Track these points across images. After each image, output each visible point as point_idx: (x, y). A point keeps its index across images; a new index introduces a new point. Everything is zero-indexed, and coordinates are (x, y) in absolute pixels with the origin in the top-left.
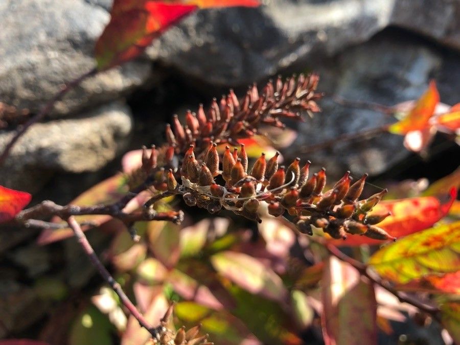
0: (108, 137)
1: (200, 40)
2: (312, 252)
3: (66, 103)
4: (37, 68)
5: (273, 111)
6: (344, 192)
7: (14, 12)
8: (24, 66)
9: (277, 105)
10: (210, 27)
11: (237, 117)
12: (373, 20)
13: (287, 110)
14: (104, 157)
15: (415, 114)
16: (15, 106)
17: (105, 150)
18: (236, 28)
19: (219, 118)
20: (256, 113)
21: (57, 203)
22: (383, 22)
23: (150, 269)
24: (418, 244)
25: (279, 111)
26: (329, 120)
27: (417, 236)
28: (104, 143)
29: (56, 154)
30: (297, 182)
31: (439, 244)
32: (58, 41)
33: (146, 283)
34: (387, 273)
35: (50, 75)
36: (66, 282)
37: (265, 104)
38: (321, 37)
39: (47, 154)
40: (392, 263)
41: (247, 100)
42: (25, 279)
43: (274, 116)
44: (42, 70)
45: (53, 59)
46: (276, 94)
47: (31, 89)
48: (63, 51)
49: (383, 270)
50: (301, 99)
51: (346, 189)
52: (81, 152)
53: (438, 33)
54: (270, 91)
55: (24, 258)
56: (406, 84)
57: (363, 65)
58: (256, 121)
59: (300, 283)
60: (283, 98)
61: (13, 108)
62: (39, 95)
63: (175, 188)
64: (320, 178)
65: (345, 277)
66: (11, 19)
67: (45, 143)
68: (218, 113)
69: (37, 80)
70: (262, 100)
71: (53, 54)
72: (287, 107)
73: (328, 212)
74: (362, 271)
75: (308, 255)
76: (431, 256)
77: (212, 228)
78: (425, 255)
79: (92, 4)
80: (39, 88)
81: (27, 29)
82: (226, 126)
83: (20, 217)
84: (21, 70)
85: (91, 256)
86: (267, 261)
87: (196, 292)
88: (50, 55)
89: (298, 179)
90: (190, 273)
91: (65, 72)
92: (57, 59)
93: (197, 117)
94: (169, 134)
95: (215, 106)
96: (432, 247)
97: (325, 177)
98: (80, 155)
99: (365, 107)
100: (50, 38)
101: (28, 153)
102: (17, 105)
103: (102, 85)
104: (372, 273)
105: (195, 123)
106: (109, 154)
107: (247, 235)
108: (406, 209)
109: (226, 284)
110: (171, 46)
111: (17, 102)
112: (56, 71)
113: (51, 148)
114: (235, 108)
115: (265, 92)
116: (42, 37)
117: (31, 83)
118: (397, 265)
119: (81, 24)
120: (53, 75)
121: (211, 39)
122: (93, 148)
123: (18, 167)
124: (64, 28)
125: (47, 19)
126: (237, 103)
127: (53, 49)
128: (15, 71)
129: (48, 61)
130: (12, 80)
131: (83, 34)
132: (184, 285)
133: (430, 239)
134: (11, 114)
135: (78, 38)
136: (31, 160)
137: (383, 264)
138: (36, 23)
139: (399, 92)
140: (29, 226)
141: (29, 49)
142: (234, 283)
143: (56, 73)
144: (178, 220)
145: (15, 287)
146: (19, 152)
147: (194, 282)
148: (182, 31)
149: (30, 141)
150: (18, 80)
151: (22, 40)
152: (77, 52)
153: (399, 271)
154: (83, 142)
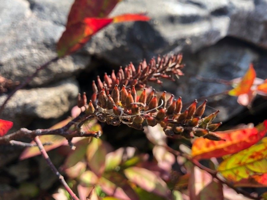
0: (65, 98)
1: (119, 44)
2: (185, 168)
3: (41, 79)
4: (26, 58)
5: (155, 74)
6: (193, 111)
7: (14, 28)
8: (18, 58)
9: (158, 71)
10: (124, 37)
11: (134, 77)
12: (218, 32)
13: (164, 74)
14: (62, 110)
15: (243, 84)
16: (12, 80)
17: (63, 106)
18: (139, 37)
19: (124, 78)
20: (146, 75)
21: (29, 129)
22: (223, 33)
23: (88, 177)
24: (246, 157)
25: (159, 74)
26: (194, 90)
27: (245, 152)
28: (62, 102)
29: (34, 108)
30: (165, 106)
31: (260, 157)
32: (38, 44)
33: (85, 185)
34: (229, 176)
35: (33, 63)
36: (38, 186)
37: (151, 70)
38: (188, 42)
39: (29, 107)
40: (232, 170)
41: (140, 67)
42: (14, 184)
43: (156, 77)
44: (28, 59)
45: (35, 54)
46: (157, 65)
47: (22, 71)
48: (40, 49)
49: (226, 174)
50: (172, 68)
51: (194, 109)
52: (48, 107)
53: (256, 40)
54: (154, 63)
55: (14, 171)
56: (239, 69)
57: (213, 58)
58: (145, 79)
59: (178, 186)
60: (161, 67)
61: (10, 80)
62: (26, 74)
63: (93, 112)
64: (178, 103)
65: (204, 179)
66: (13, 32)
67: (28, 101)
68: (123, 75)
69: (25, 65)
70: (148, 67)
71: (34, 51)
72: (164, 72)
73: (184, 124)
74: (214, 175)
75: (183, 169)
76: (255, 164)
77: (125, 153)
78: (252, 164)
79: (58, 24)
80: (26, 70)
81: (21, 37)
82: (127, 82)
83: (7, 138)
84: (16, 59)
85: (47, 160)
86: (158, 173)
87: (115, 191)
88: (33, 52)
89: (166, 104)
90: (111, 179)
91: (41, 61)
92: (36, 53)
93: (111, 77)
94: (94, 86)
95: (121, 70)
96: (256, 159)
97: (181, 102)
98: (48, 108)
99: (215, 82)
100: (33, 42)
101: (18, 107)
102: (13, 79)
103: (62, 68)
104: (220, 176)
105: (110, 81)
106: (65, 108)
107: (146, 157)
108: (239, 136)
109: (134, 186)
110: (102, 47)
111: (13, 78)
112: (36, 60)
113: (32, 104)
114: (133, 72)
115: (151, 63)
116: (29, 42)
117: (22, 67)
118: (235, 171)
119: (51, 34)
120: (34, 63)
121: (125, 43)
122: (55, 105)
123: (12, 115)
124: (41, 37)
125: (33, 32)
126: (134, 70)
127: (35, 48)
128: (13, 60)
129: (32, 55)
130: (11, 65)
131: (52, 40)
132: (108, 187)
133: (254, 154)
134: (10, 84)
135: (49, 42)
136: (19, 111)
137: (227, 170)
138: (26, 34)
139: (234, 73)
140: (13, 145)
141: (21, 48)
142: (138, 186)
143: (35, 61)
144: (98, 136)
145: (8, 188)
146: (13, 106)
147: (113, 185)
148: (108, 39)
149: (19, 100)
150: (14, 65)
151: (18, 43)
152: (49, 49)
153: (236, 175)
154: (50, 101)
